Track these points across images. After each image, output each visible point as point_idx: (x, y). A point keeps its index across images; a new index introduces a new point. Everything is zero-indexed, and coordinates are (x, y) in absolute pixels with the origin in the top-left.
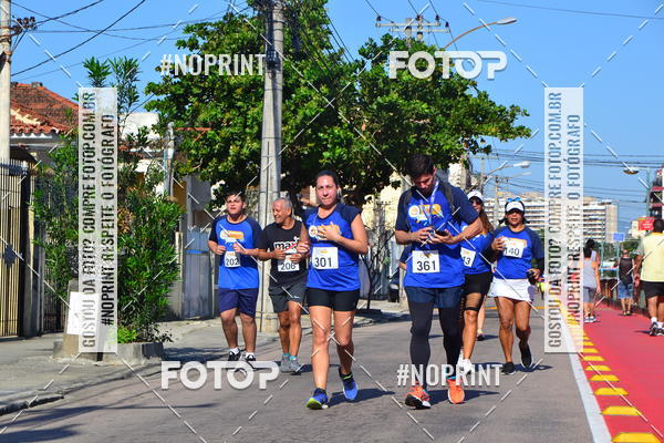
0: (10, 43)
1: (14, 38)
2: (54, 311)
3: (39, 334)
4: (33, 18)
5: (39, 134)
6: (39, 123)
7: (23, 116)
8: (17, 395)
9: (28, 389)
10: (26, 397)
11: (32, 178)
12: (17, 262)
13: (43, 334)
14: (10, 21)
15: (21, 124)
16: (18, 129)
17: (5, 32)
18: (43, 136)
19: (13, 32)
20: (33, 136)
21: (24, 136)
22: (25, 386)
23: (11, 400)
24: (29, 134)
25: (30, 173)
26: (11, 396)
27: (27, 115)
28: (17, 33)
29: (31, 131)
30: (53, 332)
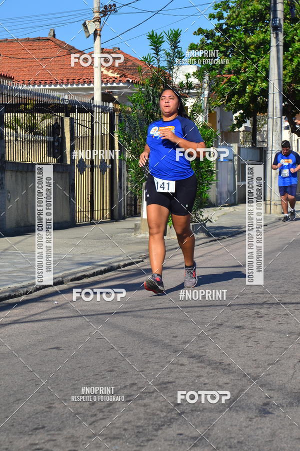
0: (100, 22)
1: (102, 19)
2: (133, 202)
3: (124, 218)
4: (114, 5)
5: (118, 83)
6: (119, 76)
7: (108, 71)
8: (114, 260)
9: (120, 256)
10: (119, 261)
11: (116, 114)
12: (108, 170)
13: (126, 218)
14: (100, 7)
15: (107, 77)
16: (105, 80)
17: (97, 15)
18: (121, 84)
19: (102, 15)
20: (115, 85)
21: (109, 85)
22: (118, 254)
23: (111, 263)
24: (112, 83)
25: (115, 110)
26: (110, 261)
27: (111, 71)
28: (105, 15)
29: (114, 81)
30: (132, 216)
